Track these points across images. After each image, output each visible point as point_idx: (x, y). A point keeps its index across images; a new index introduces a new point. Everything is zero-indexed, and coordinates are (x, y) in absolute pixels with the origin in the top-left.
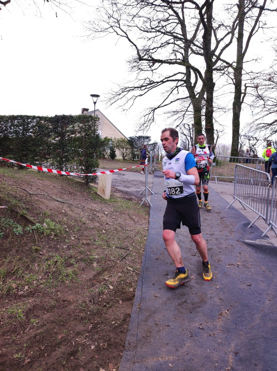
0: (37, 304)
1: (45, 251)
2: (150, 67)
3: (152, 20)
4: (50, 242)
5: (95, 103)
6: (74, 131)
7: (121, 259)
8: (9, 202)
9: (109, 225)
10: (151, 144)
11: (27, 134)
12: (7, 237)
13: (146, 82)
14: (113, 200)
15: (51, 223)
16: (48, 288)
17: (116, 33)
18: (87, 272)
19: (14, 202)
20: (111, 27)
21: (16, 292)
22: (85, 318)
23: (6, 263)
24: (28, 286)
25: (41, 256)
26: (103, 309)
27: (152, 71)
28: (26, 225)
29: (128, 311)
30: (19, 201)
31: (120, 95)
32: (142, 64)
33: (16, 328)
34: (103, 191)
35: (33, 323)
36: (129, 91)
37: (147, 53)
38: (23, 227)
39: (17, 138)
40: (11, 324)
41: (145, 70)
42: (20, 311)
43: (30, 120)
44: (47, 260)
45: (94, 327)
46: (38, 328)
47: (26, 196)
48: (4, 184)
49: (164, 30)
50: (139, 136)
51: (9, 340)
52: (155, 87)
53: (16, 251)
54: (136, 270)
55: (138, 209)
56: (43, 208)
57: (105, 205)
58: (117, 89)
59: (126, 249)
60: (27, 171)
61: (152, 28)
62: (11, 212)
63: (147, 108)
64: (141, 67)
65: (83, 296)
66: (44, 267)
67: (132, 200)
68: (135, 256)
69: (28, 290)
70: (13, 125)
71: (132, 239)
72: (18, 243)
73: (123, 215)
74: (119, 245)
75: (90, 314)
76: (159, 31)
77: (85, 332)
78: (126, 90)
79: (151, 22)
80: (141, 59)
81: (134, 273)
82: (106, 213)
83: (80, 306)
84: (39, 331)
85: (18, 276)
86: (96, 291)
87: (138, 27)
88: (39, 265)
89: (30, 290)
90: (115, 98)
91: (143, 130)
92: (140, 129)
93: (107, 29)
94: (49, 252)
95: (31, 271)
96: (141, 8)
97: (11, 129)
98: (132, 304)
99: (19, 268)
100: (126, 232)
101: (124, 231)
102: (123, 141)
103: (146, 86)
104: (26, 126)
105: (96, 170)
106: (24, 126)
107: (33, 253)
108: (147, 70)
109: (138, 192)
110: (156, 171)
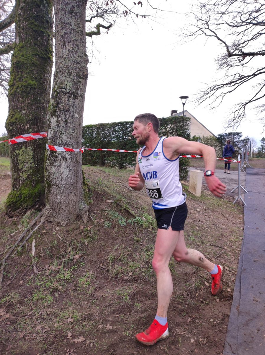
0: (140, 290)
1: (144, 243)
2: (240, 62)
3: (242, 14)
4: (148, 234)
5: (184, 104)
6: (166, 133)
7: (216, 257)
8: (115, 197)
9: (202, 222)
10: (242, 141)
11: (126, 138)
12: (113, 227)
13: (236, 78)
14: (204, 197)
15: (149, 217)
16: (148, 277)
17: (205, 34)
18: (184, 266)
19: (119, 197)
20: (199, 30)
21: (122, 277)
22: (184, 311)
23: (114, 250)
24: (132, 273)
25: (141, 247)
26: (200, 305)
27: (243, 65)
28: (128, 218)
29: (227, 311)
30: (122, 196)
31: (209, 94)
32: (231, 60)
33: (124, 309)
34: (194, 189)
35: (137, 307)
36: (218, 89)
37: (238, 48)
38: (126, 219)
39: (118, 142)
40: (119, 304)
41: (234, 65)
42: (126, 294)
43: (128, 125)
44: (147, 250)
45: (193, 321)
46: (142, 312)
47: (128, 192)
48: (110, 182)
49: (256, 21)
50: (229, 133)
51: (118, 318)
52: (246, 81)
53: (121, 241)
54: (233, 270)
55: (231, 207)
56: (141, 203)
57: (197, 202)
58: (205, 88)
59: (221, 248)
60: (126, 170)
61: (243, 22)
62: (116, 206)
63: (237, 104)
64: (230, 63)
65: (181, 289)
66: (145, 256)
67: (223, 198)
68: (230, 255)
69: (132, 276)
70: (114, 131)
71: (226, 237)
72: (122, 233)
73: (216, 213)
74: (213, 243)
75: (188, 308)
76: (250, 23)
77: (184, 324)
78: (215, 88)
79: (241, 15)
80: (230, 55)
81: (231, 273)
82: (198, 210)
83: (178, 298)
84: (143, 315)
85: (124, 263)
86: (193, 286)
87: (227, 24)
88: (140, 255)
89: (133, 277)
90: (203, 98)
91: (232, 127)
92: (229, 126)
93: (196, 32)
94: (148, 243)
95: (134, 259)
96: (231, 4)
97: (113, 134)
98: (231, 305)
99: (124, 256)
100: (220, 230)
101: (218, 229)
102: (211, 139)
103: (236, 81)
104: (125, 131)
105: (186, 168)
106: (123, 131)
107: (134, 244)
108: (236, 66)
109: (229, 190)
110: (248, 168)
